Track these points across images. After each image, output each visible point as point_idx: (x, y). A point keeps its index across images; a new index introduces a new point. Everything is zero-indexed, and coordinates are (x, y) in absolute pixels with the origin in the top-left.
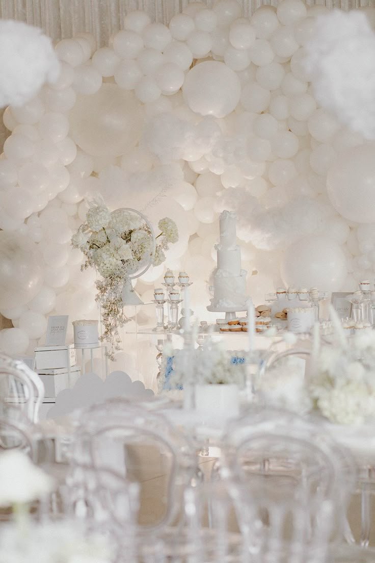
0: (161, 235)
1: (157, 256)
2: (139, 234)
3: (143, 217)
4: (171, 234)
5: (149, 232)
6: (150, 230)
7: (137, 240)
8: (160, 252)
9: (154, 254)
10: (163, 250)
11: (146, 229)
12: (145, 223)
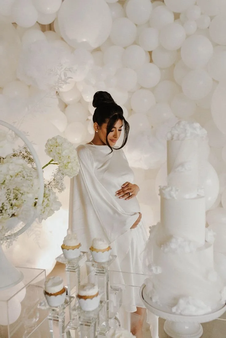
0: (49, 163)
1: (47, 205)
2: (11, 167)
3: (17, 135)
4: (68, 163)
5: (30, 159)
6: (31, 157)
7: (8, 177)
8: (51, 197)
9: (40, 201)
10: (56, 190)
11: (26, 154)
12: (22, 144)
